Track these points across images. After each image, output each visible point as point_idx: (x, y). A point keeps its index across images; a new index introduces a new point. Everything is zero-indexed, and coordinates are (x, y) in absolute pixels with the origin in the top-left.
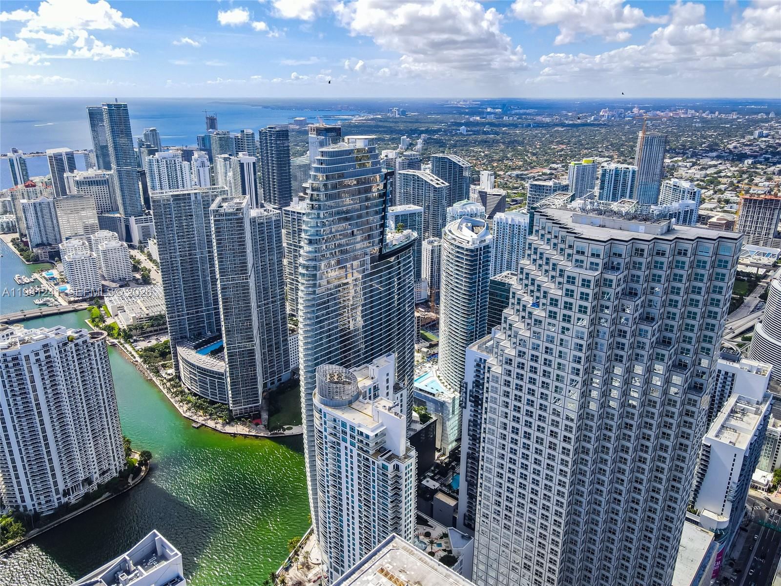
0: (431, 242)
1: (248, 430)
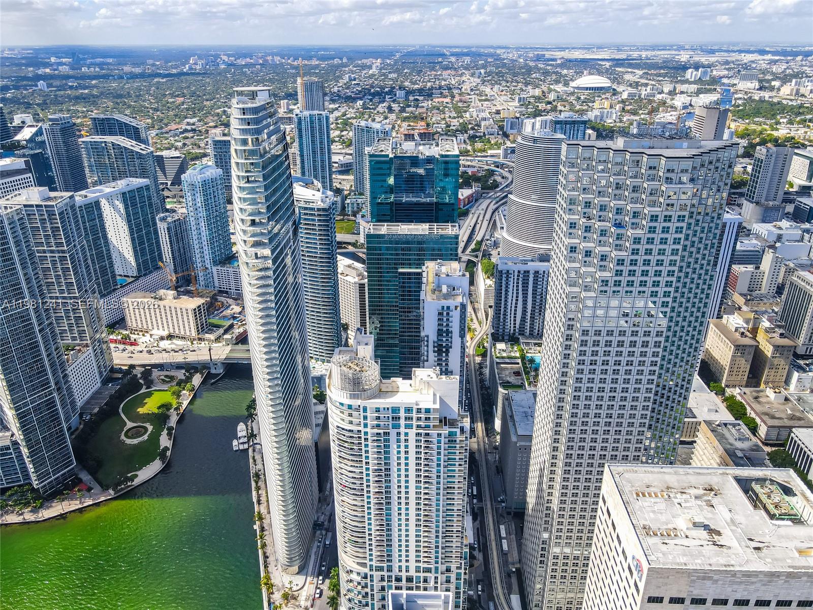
0: (163, 219)
1: (78, 502)
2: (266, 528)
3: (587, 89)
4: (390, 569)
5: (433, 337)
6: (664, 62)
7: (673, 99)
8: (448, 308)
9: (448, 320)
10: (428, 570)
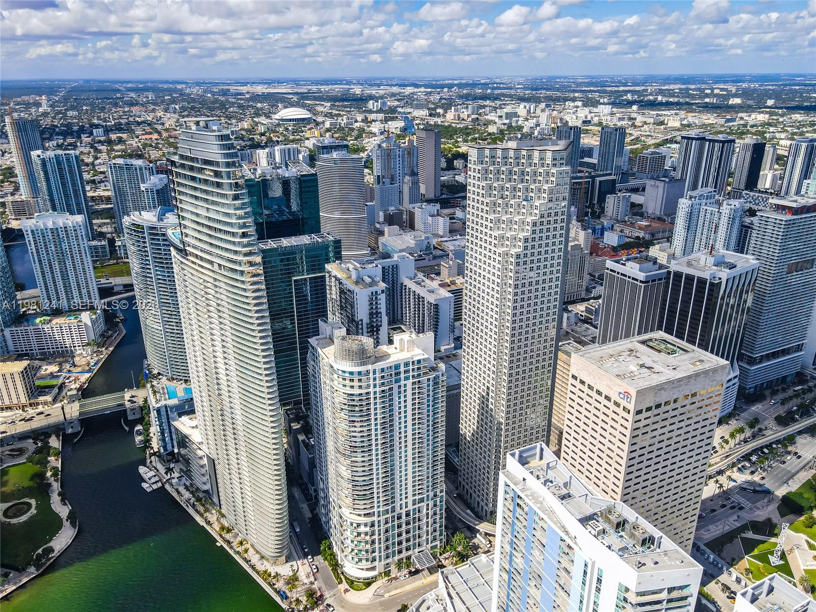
2: (231, 540)
3: (290, 120)
4: (393, 510)
5: (366, 320)
6: (343, 95)
7: (369, 127)
8: (376, 292)
9: (376, 303)
10: (421, 500)
